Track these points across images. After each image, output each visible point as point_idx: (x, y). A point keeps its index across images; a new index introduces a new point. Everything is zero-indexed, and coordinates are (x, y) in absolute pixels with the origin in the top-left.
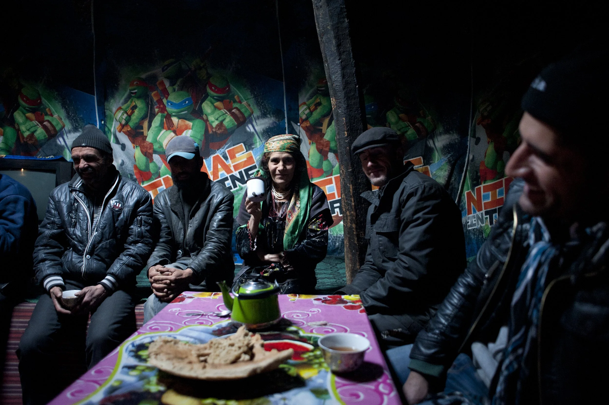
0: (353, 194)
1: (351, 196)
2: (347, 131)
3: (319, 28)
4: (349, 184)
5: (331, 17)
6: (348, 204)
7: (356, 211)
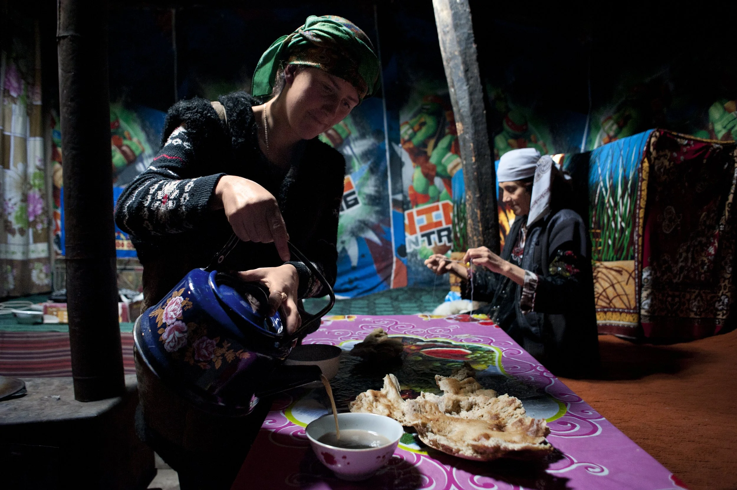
0: (481, 219)
1: (478, 222)
2: (475, 156)
3: (445, 52)
4: (477, 209)
5: (459, 42)
6: (475, 229)
7: (483, 236)
